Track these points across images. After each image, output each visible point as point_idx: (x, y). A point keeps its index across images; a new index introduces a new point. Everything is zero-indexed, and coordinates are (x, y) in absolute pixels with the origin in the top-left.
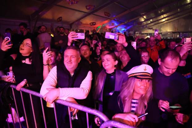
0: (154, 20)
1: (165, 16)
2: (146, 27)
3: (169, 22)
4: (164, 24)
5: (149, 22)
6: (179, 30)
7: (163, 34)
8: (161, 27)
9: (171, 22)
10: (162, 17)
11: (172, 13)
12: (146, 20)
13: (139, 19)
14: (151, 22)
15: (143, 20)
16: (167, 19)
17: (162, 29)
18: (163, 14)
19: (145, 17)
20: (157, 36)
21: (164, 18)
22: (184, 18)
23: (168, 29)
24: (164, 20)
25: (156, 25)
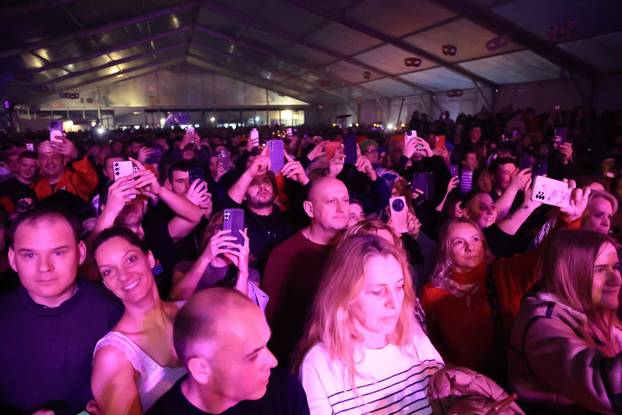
0: (81, 66)
1: (115, 56)
2: (54, 91)
3: (131, 78)
4: (116, 85)
5: (65, 73)
6: (164, 103)
7: (116, 113)
8: (108, 93)
9: (138, 79)
10: (106, 59)
11: (136, 50)
12: (47, 65)
14: (72, 75)
15: (38, 64)
16: (122, 67)
17: (111, 97)
18: (107, 50)
19: (44, 54)
20: (60, 145)
21: (114, 63)
22: (172, 69)
23: (132, 100)
24: (114, 70)
25: (91, 85)
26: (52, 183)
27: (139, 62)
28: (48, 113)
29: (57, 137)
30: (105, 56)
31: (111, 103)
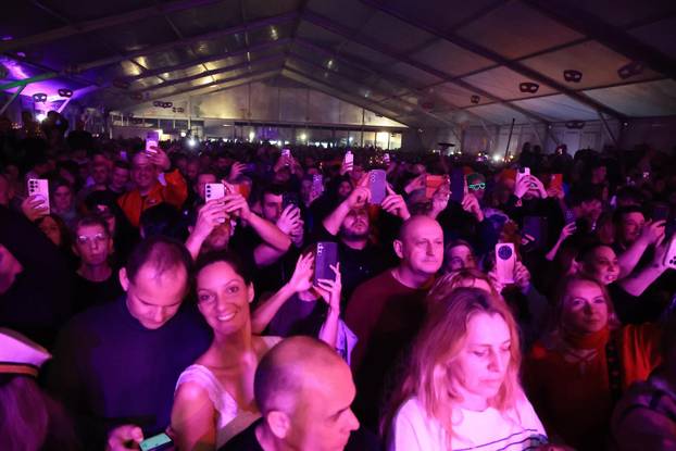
0: (177, 75)
1: (210, 66)
2: (148, 99)
3: (222, 89)
4: (208, 95)
5: (161, 81)
6: (256, 116)
7: (206, 125)
8: (200, 103)
9: (230, 91)
10: (201, 69)
11: (231, 61)
12: (145, 73)
13: (119, 63)
14: (166, 83)
15: (135, 71)
16: (216, 77)
17: (203, 108)
18: (203, 59)
19: (142, 61)
20: (155, 156)
21: (208, 73)
22: (266, 81)
23: (222, 111)
24: (208, 80)
25: (185, 94)
26: (143, 195)
27: (234, 74)
28: (140, 120)
29: (152, 148)
30: (201, 66)
31: (202, 113)
